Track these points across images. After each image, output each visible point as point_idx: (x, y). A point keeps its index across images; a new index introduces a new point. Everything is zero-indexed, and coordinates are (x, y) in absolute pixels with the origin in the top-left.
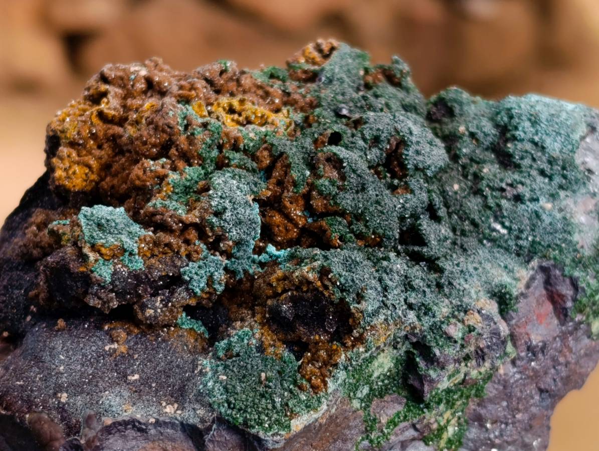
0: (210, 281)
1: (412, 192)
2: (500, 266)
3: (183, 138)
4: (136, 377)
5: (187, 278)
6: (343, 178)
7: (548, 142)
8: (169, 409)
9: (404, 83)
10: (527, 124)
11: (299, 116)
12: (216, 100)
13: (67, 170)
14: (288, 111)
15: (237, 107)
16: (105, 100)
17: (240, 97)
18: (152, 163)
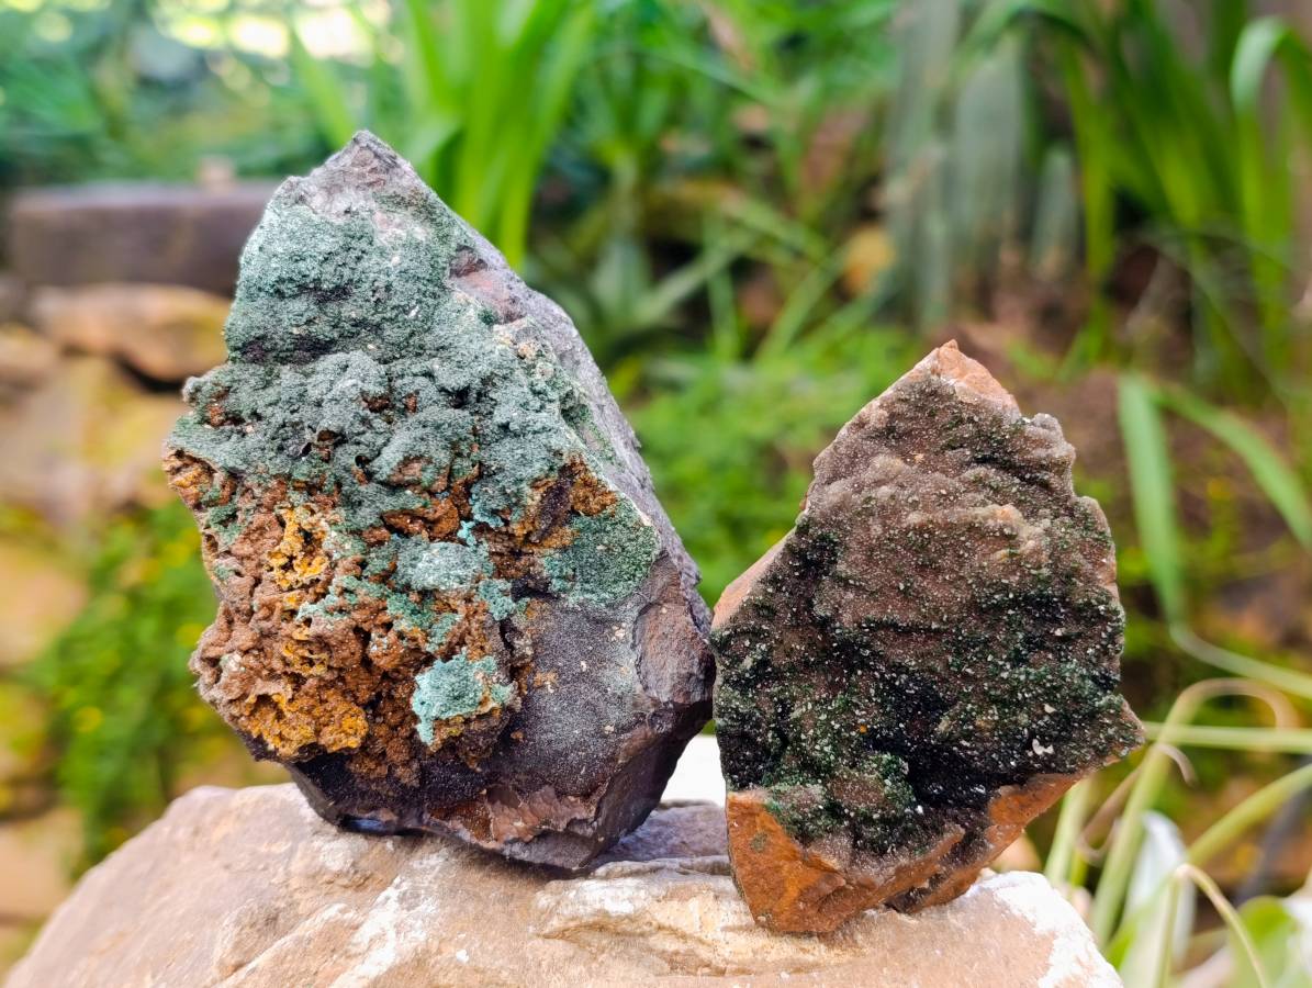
0: (504, 593)
1: (417, 392)
2: (457, 317)
3: (356, 615)
4: (583, 663)
5: (505, 616)
6: (418, 458)
7: (324, 247)
8: (620, 634)
9: (227, 384)
10: (302, 265)
11: (295, 497)
12: (274, 582)
13: (348, 735)
14: (281, 508)
15: (283, 561)
16: (274, 698)
17: (265, 557)
18: (375, 648)
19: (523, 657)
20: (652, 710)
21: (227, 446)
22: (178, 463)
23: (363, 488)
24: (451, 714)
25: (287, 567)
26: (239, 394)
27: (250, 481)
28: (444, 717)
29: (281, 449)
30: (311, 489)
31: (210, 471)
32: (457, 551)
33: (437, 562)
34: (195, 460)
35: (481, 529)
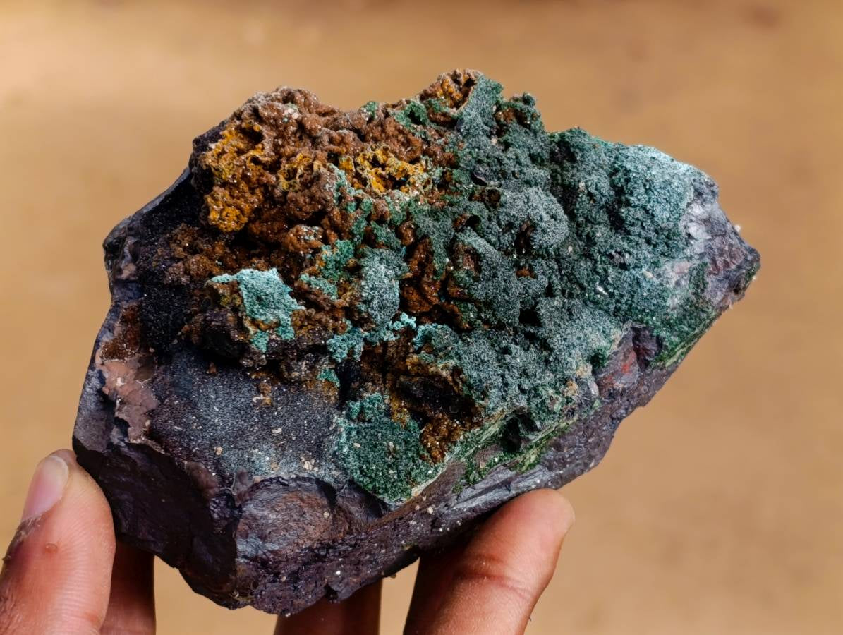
0: (351, 352)
1: (535, 277)
2: (599, 330)
3: (336, 211)
4: (280, 430)
5: (331, 350)
6: (478, 269)
7: (658, 210)
8: (307, 466)
9: (532, 127)
10: (642, 190)
11: (438, 172)
12: (362, 151)
13: (221, 212)
14: (427, 162)
15: (381, 158)
16: (260, 145)
17: (384, 145)
18: (305, 230)
19: (290, 369)
20: (234, 493)
21: (479, 120)
22: (463, 80)
23: (449, 222)
24: (244, 293)
25: (375, 163)
26: (524, 135)
27: (451, 136)
28: (242, 287)
29: (479, 162)
30: (444, 184)
31: (457, 105)
32: (393, 303)
33: (386, 281)
34: (466, 95)
35: (409, 332)
